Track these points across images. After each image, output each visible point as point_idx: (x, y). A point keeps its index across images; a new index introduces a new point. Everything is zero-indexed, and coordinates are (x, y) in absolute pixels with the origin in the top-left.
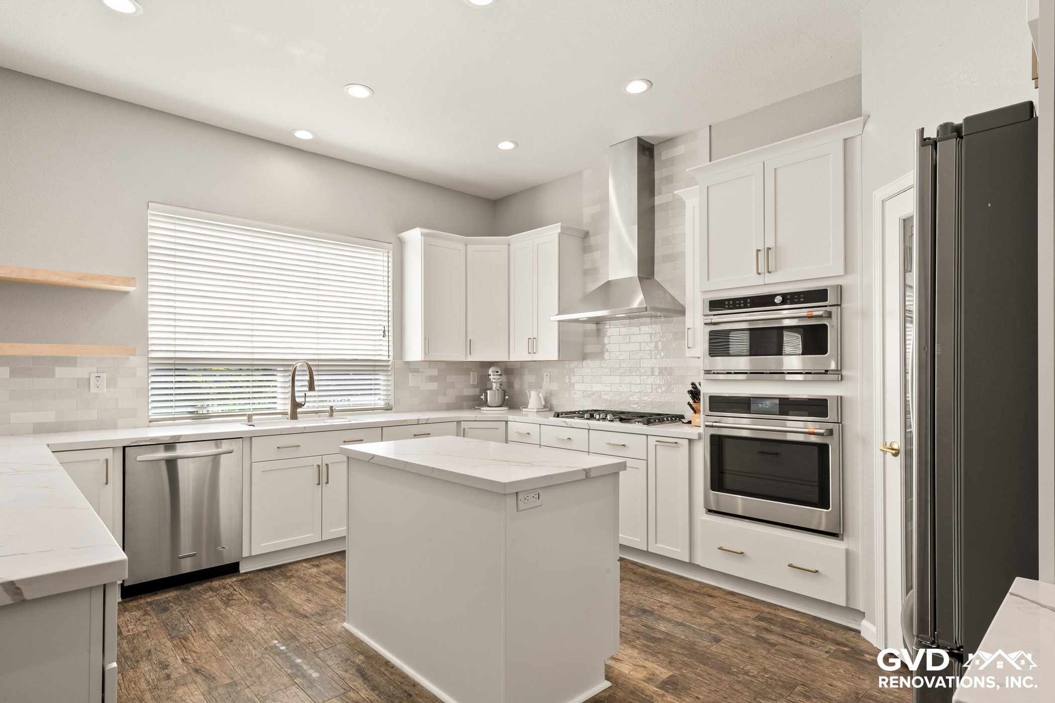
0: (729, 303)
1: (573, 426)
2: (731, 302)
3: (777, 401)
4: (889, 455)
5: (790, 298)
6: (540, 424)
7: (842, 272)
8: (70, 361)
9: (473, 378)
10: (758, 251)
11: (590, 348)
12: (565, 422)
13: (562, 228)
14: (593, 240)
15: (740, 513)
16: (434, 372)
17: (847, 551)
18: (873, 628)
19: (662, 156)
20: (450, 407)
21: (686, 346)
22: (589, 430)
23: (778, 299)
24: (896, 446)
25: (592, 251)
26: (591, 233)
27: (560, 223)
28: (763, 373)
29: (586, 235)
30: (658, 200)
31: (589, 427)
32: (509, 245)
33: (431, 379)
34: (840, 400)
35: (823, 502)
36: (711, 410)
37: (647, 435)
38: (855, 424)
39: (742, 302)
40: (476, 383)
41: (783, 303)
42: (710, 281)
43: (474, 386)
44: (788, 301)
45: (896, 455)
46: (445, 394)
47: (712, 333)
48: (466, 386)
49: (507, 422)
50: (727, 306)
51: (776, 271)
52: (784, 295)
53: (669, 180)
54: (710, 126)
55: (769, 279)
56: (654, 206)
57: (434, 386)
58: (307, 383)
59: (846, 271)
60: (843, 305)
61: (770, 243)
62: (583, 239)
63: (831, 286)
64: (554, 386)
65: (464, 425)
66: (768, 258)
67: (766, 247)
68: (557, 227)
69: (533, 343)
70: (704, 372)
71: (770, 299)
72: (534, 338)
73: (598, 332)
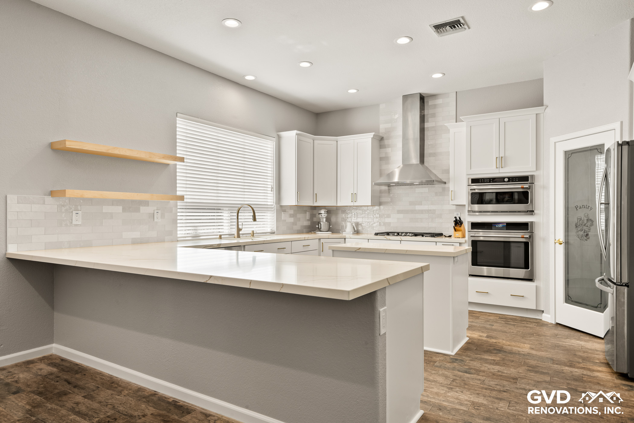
0: (481, 180)
1: (390, 239)
2: (483, 180)
3: (505, 224)
4: (557, 244)
5: (512, 179)
6: (368, 239)
7: (535, 170)
8: (146, 203)
9: (308, 216)
10: (497, 158)
11: (383, 200)
12: (386, 237)
13: (374, 135)
14: (386, 142)
15: (485, 275)
16: (292, 212)
17: (536, 286)
18: (549, 316)
19: (430, 103)
20: (300, 232)
21: (450, 200)
22: (401, 241)
23: (506, 180)
24: (561, 240)
25: (386, 148)
26: (384, 138)
27: (374, 133)
28: (497, 212)
29: (382, 139)
30: (426, 125)
31: (401, 239)
32: (337, 141)
33: (291, 216)
34: (532, 223)
35: (526, 266)
36: (472, 229)
37: (436, 242)
38: (540, 233)
39: (488, 180)
40: (309, 218)
41: (508, 181)
42: (472, 170)
43: (308, 220)
44: (511, 181)
45: (561, 244)
46: (296, 225)
47: (472, 194)
48: (304, 220)
49: (345, 239)
50: (480, 182)
51: (505, 167)
52: (509, 178)
53: (434, 115)
54: (456, 92)
55: (502, 170)
56: (424, 128)
57: (292, 220)
58: (252, 217)
59: (537, 169)
60: (535, 183)
61: (502, 155)
62: (380, 141)
63: (530, 175)
64: (359, 220)
65: (322, 241)
66: (501, 161)
67: (500, 156)
68: (371, 135)
69: (354, 196)
70: (468, 212)
71: (502, 179)
72: (355, 194)
73: (389, 191)
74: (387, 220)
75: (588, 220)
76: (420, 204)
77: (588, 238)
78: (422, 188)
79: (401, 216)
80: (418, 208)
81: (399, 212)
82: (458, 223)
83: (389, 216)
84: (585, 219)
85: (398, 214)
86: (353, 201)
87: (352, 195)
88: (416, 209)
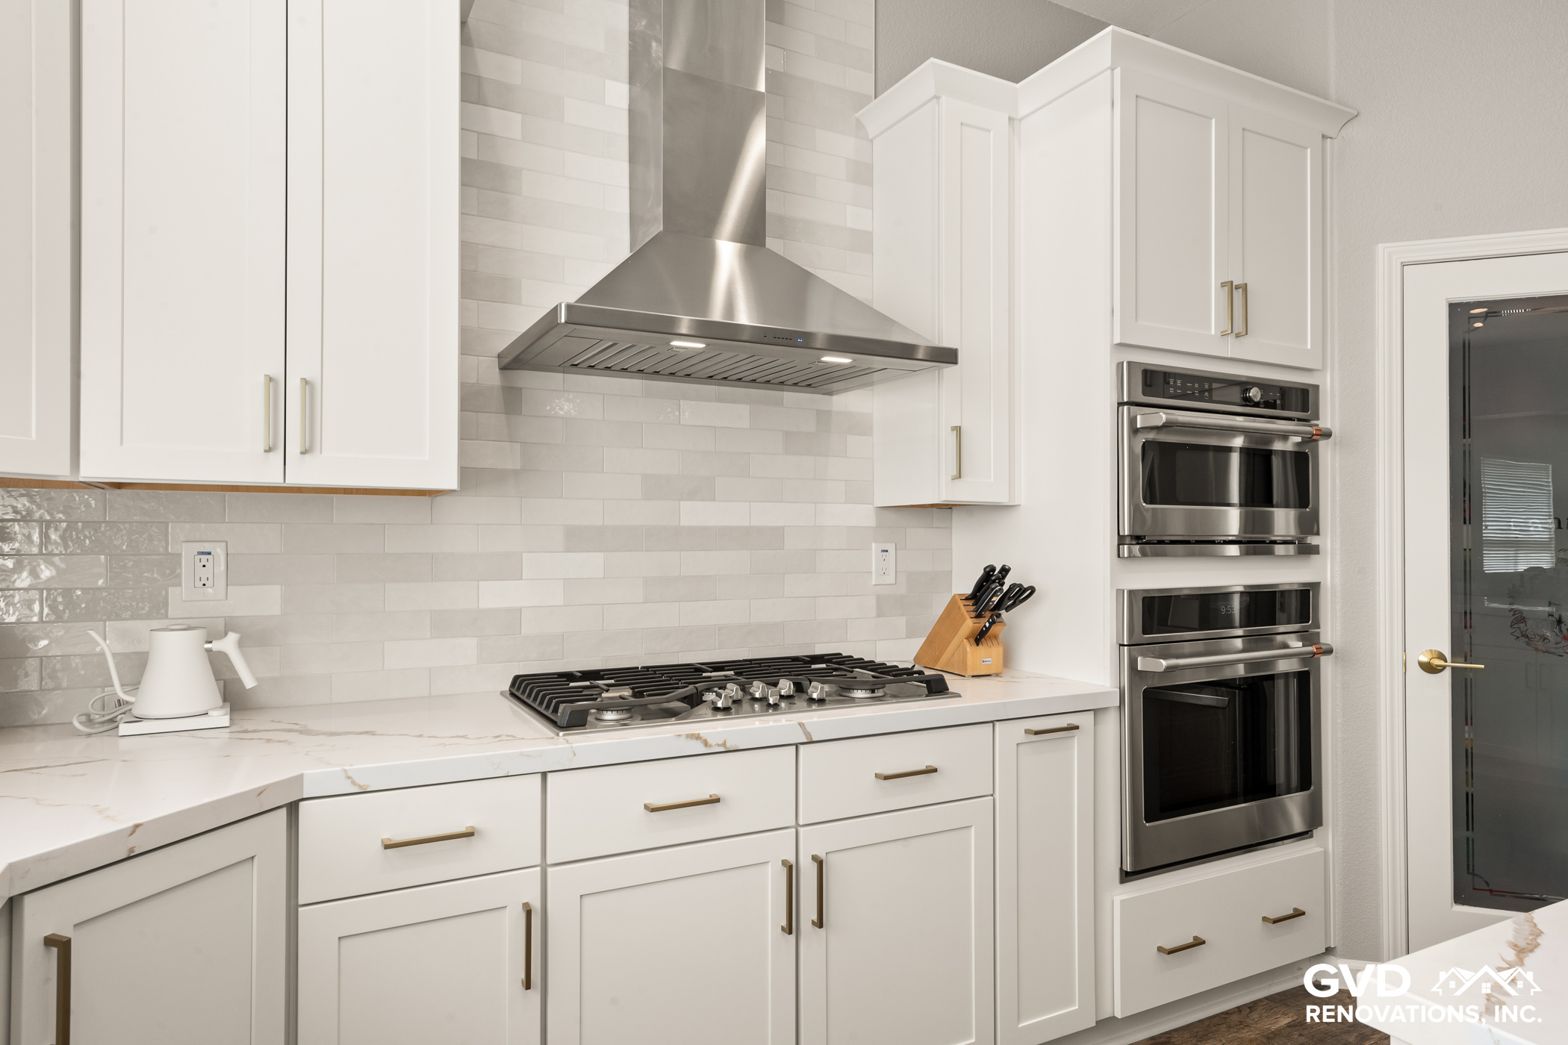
0: (1175, 383)
1: (730, 745)
2: (1179, 383)
5: (1270, 396)
7: (1320, 364)
12: (698, 737)
22: (797, 745)
23: (1256, 394)
31: (807, 734)
39: (1192, 384)
42: (1139, 323)
59: (1324, 365)
61: (1236, 276)
67: (1240, 277)
69: (290, 408)
70: (1121, 540)
71: (1236, 394)
72: (306, 382)
73: (512, 400)
74: (494, 595)
76: (702, 490)
78: (720, 399)
79: (591, 563)
80: (694, 514)
81: (578, 538)
83: (507, 569)
85: (568, 550)
86: (276, 444)
87: (276, 388)
88: (686, 521)
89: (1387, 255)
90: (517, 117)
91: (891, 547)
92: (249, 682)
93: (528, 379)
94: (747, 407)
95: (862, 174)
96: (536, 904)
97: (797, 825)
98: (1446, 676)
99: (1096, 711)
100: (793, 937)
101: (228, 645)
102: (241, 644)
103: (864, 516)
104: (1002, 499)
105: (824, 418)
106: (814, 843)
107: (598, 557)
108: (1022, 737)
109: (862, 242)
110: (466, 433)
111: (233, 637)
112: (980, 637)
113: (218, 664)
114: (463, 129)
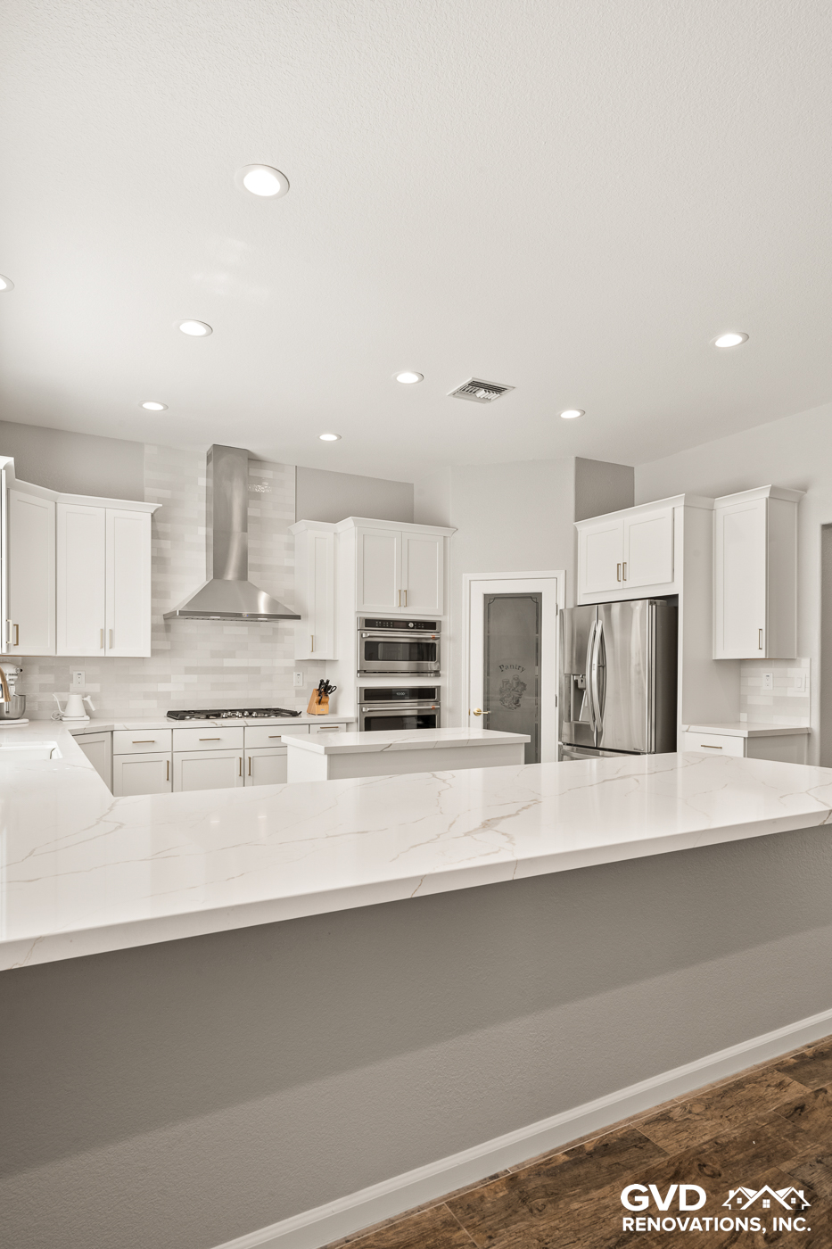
2: (380, 622)
4: (472, 716)
5: (417, 624)
6: (173, 729)
7: (442, 614)
19: (251, 472)
22: (245, 727)
23: (411, 625)
24: (478, 711)
27: (158, 504)
31: (246, 724)
32: (56, 501)
34: (439, 687)
36: (366, 700)
37: (310, 725)
38: (447, 700)
39: (387, 622)
41: (413, 628)
42: (365, 604)
44: (416, 627)
45: (478, 714)
50: (377, 625)
51: (409, 605)
52: (413, 622)
54: (297, 467)
55: (404, 610)
60: (441, 632)
63: (437, 621)
66: (405, 597)
67: (405, 588)
68: (152, 507)
69: (106, 637)
70: (358, 672)
71: (405, 624)
72: (111, 630)
73: (167, 628)
74: (162, 687)
75: (518, 684)
76: (231, 655)
77: (519, 706)
79: (193, 678)
80: (228, 662)
81: (189, 670)
82: (325, 689)
83: (166, 679)
84: (514, 682)
85: (186, 674)
86: (103, 646)
87: (103, 632)
88: (225, 665)
89: (466, 577)
90: (169, 542)
91: (301, 674)
92: (93, 709)
93: (172, 622)
94: (247, 628)
95: (291, 547)
96: (170, 761)
97: (244, 749)
98: (481, 716)
99: (347, 724)
100: (242, 778)
101: (88, 699)
102: (92, 699)
103: (290, 663)
104: (331, 658)
105: (275, 631)
106: (249, 754)
107: (196, 676)
108: (319, 729)
109: (291, 570)
110: (153, 639)
111: (89, 697)
112: (320, 702)
113: (85, 703)
114: (152, 547)
